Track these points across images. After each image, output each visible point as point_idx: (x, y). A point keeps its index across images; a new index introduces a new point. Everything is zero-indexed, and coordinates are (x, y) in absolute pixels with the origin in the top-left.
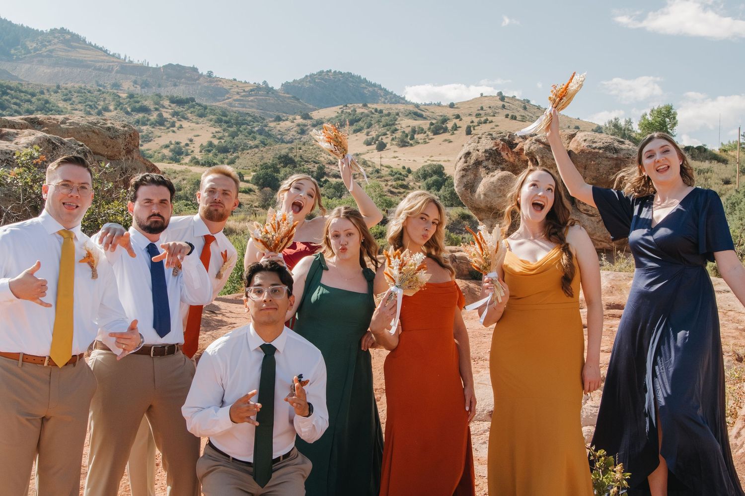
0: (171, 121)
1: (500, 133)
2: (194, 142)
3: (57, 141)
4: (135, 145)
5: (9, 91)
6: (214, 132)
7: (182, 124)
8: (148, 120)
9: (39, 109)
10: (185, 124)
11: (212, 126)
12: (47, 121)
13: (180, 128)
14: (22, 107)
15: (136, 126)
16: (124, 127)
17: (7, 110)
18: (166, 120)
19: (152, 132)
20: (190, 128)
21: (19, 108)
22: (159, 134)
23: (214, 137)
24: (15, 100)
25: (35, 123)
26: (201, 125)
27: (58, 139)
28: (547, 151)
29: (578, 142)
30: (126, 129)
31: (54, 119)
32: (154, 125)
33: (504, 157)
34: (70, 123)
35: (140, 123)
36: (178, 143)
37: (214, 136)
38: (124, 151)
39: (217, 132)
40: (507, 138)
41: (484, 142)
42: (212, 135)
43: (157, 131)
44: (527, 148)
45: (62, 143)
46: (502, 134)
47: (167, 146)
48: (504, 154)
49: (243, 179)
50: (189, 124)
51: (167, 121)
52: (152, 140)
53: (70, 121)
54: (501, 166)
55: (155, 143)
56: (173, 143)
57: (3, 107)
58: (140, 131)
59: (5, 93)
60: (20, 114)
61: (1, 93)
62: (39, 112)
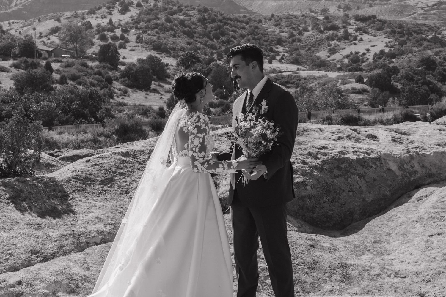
0: (354, 35)
2: (370, 51)
5: (229, 22)
6: (387, 42)
7: (362, 37)
8: (337, 36)
9: (249, 33)
10: (365, 37)
11: (387, 37)
13: (361, 40)
14: (237, 33)
15: (326, 41)
17: (226, 36)
18: (350, 35)
19: (338, 46)
20: (369, 40)
21: (235, 34)
22: (343, 47)
23: (387, 46)
24: (233, 28)
26: (378, 37)
32: (339, 40)
35: (330, 38)
36: (357, 53)
39: (389, 42)
42: (385, 45)
43: (342, 44)
47: (348, 56)
50: (369, 37)
51: (351, 36)
52: (337, 51)
55: (339, 54)
56: (354, 53)
57: (223, 34)
58: (329, 45)
59: (226, 24)
60: (235, 38)
61: (223, 23)
62: (250, 36)
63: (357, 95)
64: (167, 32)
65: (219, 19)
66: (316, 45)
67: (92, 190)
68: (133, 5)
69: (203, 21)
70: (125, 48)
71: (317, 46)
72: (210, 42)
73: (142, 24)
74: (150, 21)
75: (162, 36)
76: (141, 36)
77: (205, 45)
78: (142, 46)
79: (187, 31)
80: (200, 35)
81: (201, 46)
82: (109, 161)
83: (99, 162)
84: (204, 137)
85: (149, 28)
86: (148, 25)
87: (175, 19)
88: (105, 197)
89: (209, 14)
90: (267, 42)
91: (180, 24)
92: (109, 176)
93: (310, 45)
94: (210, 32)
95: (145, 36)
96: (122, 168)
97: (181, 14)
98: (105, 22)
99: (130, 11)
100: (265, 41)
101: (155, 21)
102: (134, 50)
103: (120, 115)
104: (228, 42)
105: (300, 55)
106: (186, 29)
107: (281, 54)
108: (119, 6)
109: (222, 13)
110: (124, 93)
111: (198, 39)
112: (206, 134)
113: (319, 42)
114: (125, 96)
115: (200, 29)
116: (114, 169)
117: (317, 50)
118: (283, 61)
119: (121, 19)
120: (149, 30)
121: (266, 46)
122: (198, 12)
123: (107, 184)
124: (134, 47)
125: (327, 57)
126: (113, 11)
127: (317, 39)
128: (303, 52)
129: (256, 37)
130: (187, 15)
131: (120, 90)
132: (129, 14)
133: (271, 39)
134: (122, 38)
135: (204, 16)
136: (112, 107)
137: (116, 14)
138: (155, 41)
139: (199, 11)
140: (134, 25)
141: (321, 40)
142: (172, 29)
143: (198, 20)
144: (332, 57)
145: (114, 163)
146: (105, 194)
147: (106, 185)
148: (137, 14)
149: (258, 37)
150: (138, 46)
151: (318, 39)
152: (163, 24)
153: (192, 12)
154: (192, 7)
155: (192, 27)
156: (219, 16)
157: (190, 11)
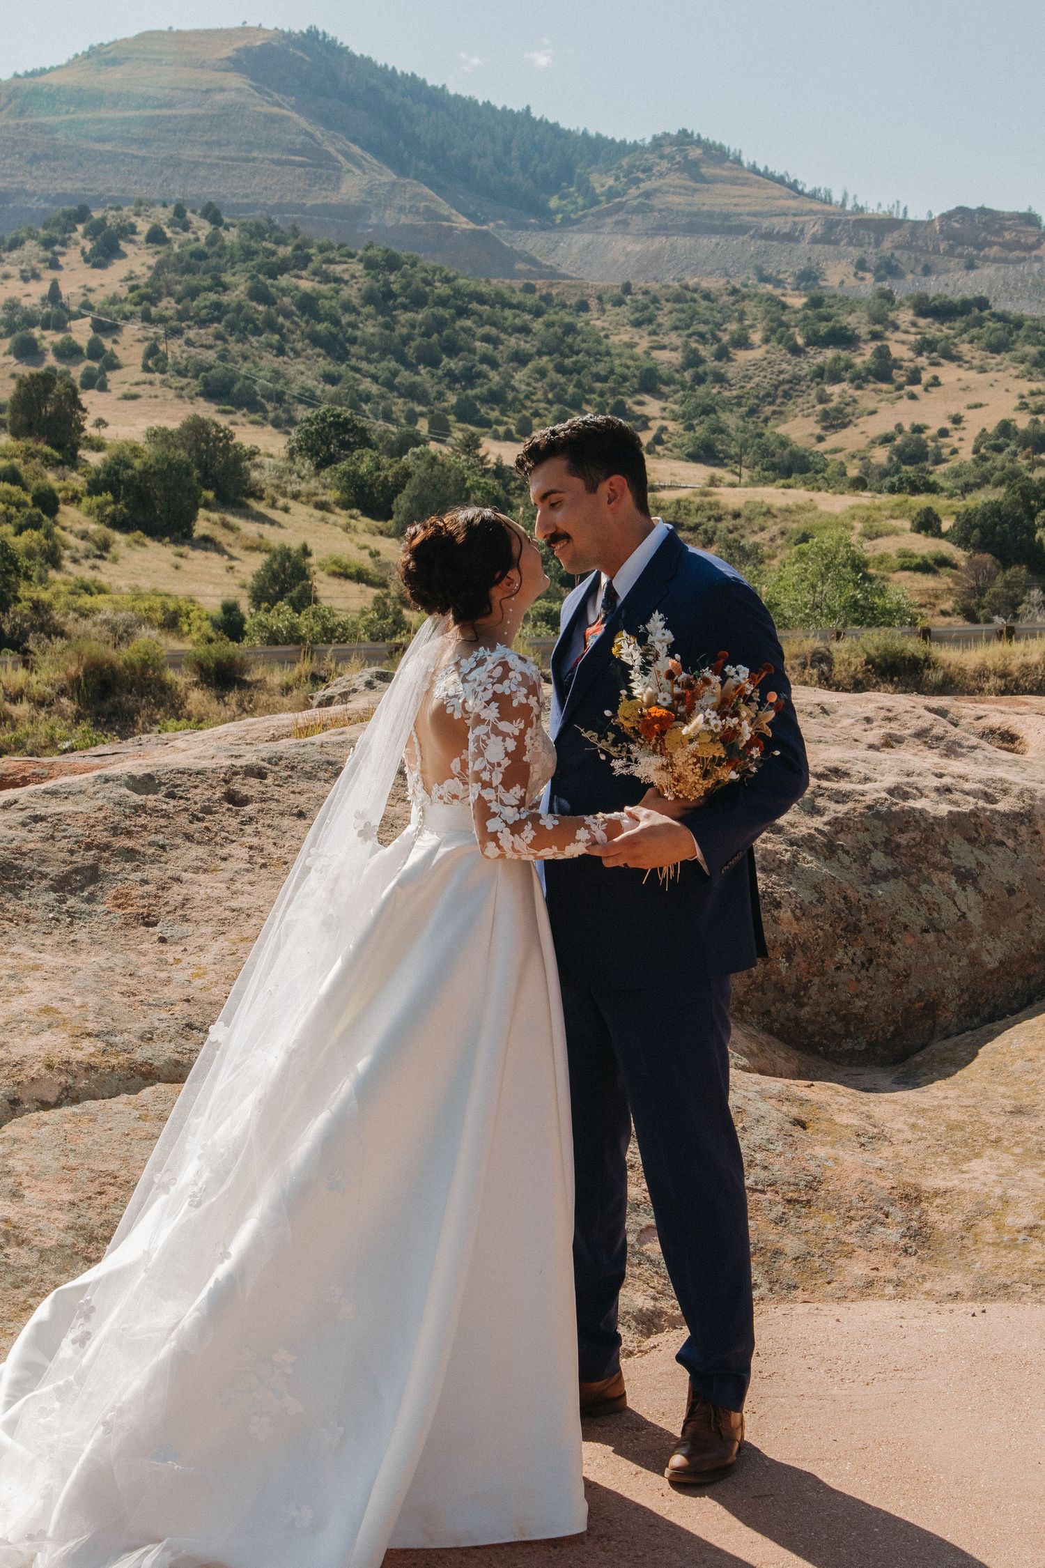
0: (911, 365)
2: (963, 425)
5: (474, 306)
6: (1026, 393)
7: (937, 374)
8: (849, 366)
9: (544, 349)
10: (949, 373)
11: (1023, 377)
13: (932, 385)
14: (501, 347)
15: (813, 385)
17: (462, 354)
18: (897, 364)
19: (855, 401)
20: (962, 385)
21: (495, 348)
22: (871, 406)
23: (1023, 407)
24: (487, 329)
26: (991, 375)
32: (859, 380)
35: (826, 374)
36: (918, 429)
37: (1022, 403)
39: (1033, 394)
42: (1017, 402)
43: (867, 397)
47: (887, 439)
50: (961, 373)
51: (900, 368)
52: (851, 421)
55: (857, 430)
56: (907, 428)
57: (452, 349)
58: (823, 399)
59: (462, 312)
60: (494, 364)
61: (452, 311)
62: (545, 358)
63: (918, 575)
64: (254, 334)
65: (439, 296)
66: (776, 397)
67: (25, 911)
68: (137, 238)
69: (381, 300)
70: (103, 388)
71: (779, 401)
72: (405, 377)
73: (167, 306)
74: (193, 293)
75: (235, 348)
76: (162, 347)
77: (390, 385)
78: (163, 383)
79: (324, 333)
80: (371, 350)
81: (374, 389)
82: (85, 806)
83: (50, 811)
84: (523, 732)
85: (191, 318)
86: (186, 310)
87: (284, 291)
88: (72, 937)
89: (403, 276)
90: (604, 379)
91: (299, 307)
92: (84, 859)
93: (757, 397)
94: (406, 340)
95: (174, 349)
96: (129, 833)
97: (304, 273)
98: (33, 295)
99: (123, 256)
100: (599, 378)
101: (213, 297)
102: (135, 397)
103: (86, 625)
104: (469, 377)
105: (719, 430)
106: (321, 327)
107: (655, 425)
108: (84, 237)
109: (451, 275)
110: (99, 548)
111: (363, 365)
112: (529, 724)
113: (786, 387)
114: (101, 557)
115: (370, 329)
116: (102, 837)
117: (781, 413)
118: (659, 448)
119: (92, 284)
120: (189, 327)
121: (602, 394)
122: (366, 268)
123: (76, 889)
124: (137, 384)
125: (814, 440)
126: (63, 254)
127: (781, 377)
128: (730, 420)
129: (568, 362)
130: (327, 278)
131: (84, 536)
132: (119, 269)
133: (618, 370)
134: (96, 351)
135: (387, 283)
136: (57, 595)
137: (76, 266)
138: (211, 368)
139: (370, 264)
140: (138, 308)
141: (796, 380)
142: (272, 326)
143: (362, 298)
144: (833, 440)
145: (101, 815)
146: (71, 923)
147: (73, 892)
148: (150, 268)
149: (575, 363)
150: (151, 383)
151: (786, 376)
152: (240, 307)
153: (345, 266)
154: (343, 251)
155: (344, 321)
156: (438, 284)
157: (336, 263)
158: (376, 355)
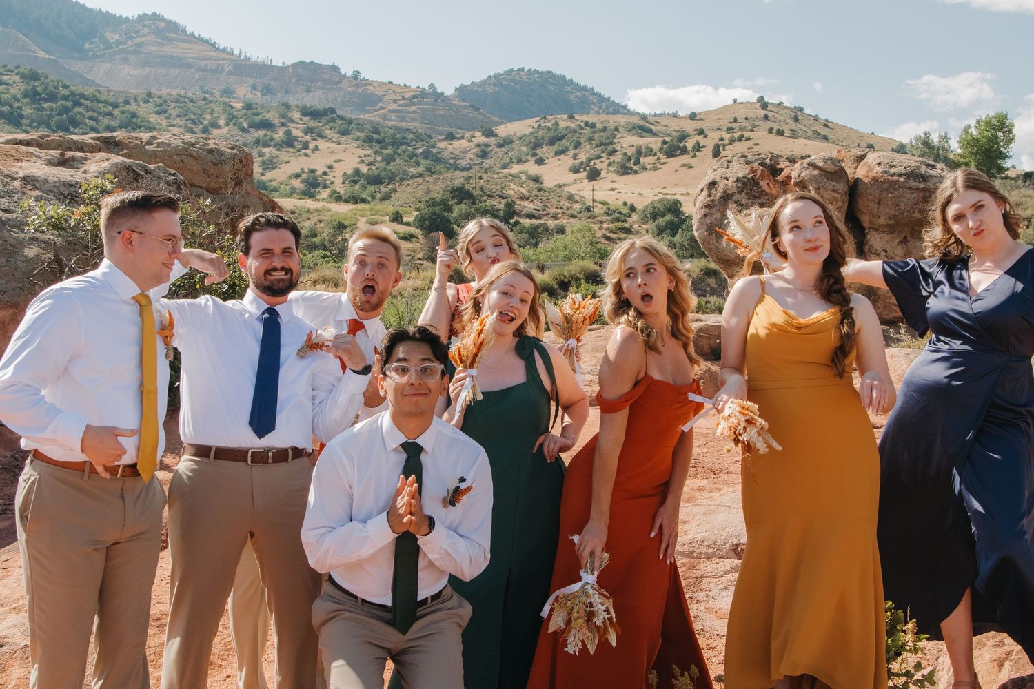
0: (303, 140)
1: (758, 155)
2: (334, 170)
3: (140, 168)
4: (247, 174)
5: (82, 101)
6: (362, 155)
7: (318, 144)
8: (272, 139)
9: (123, 125)
10: (322, 144)
11: (359, 147)
12: (127, 141)
13: (315, 150)
14: (100, 123)
15: (254, 147)
16: (232, 149)
17: (80, 126)
18: (296, 139)
19: (277, 156)
20: (330, 150)
21: (97, 123)
22: (286, 159)
23: (363, 162)
24: (90, 113)
25: (111, 143)
26: (343, 146)
27: (141, 166)
28: (825, 180)
29: (870, 166)
30: (235, 151)
31: (136, 138)
32: (279, 146)
33: (764, 188)
34: (158, 143)
35: (261, 142)
36: (312, 171)
38: (233, 182)
39: (365, 156)
40: (768, 161)
41: (736, 167)
42: (359, 160)
43: (283, 155)
44: (797, 175)
45: (147, 171)
46: (760, 156)
47: (297, 176)
48: (763, 184)
49: (402, 220)
50: (328, 144)
51: (298, 141)
52: (276, 166)
53: (158, 141)
54: (760, 201)
55: (281, 171)
56: (306, 170)
58: (262, 155)
59: (77, 104)
61: (71, 103)
65: (64, 95)
69: (34, 96)
79: (6, 112)
89: (42, 84)
94: (50, 117)
106: (4, 109)
109: (67, 84)
115: (28, 111)
122: (21, 78)
125: (259, 175)
135: (34, 87)
139: (23, 77)
143: (22, 94)
144: (269, 175)
153: (9, 77)
154: (6, 68)
155: (14, 106)
156: (61, 89)
157: (4, 75)
158: (35, 124)
